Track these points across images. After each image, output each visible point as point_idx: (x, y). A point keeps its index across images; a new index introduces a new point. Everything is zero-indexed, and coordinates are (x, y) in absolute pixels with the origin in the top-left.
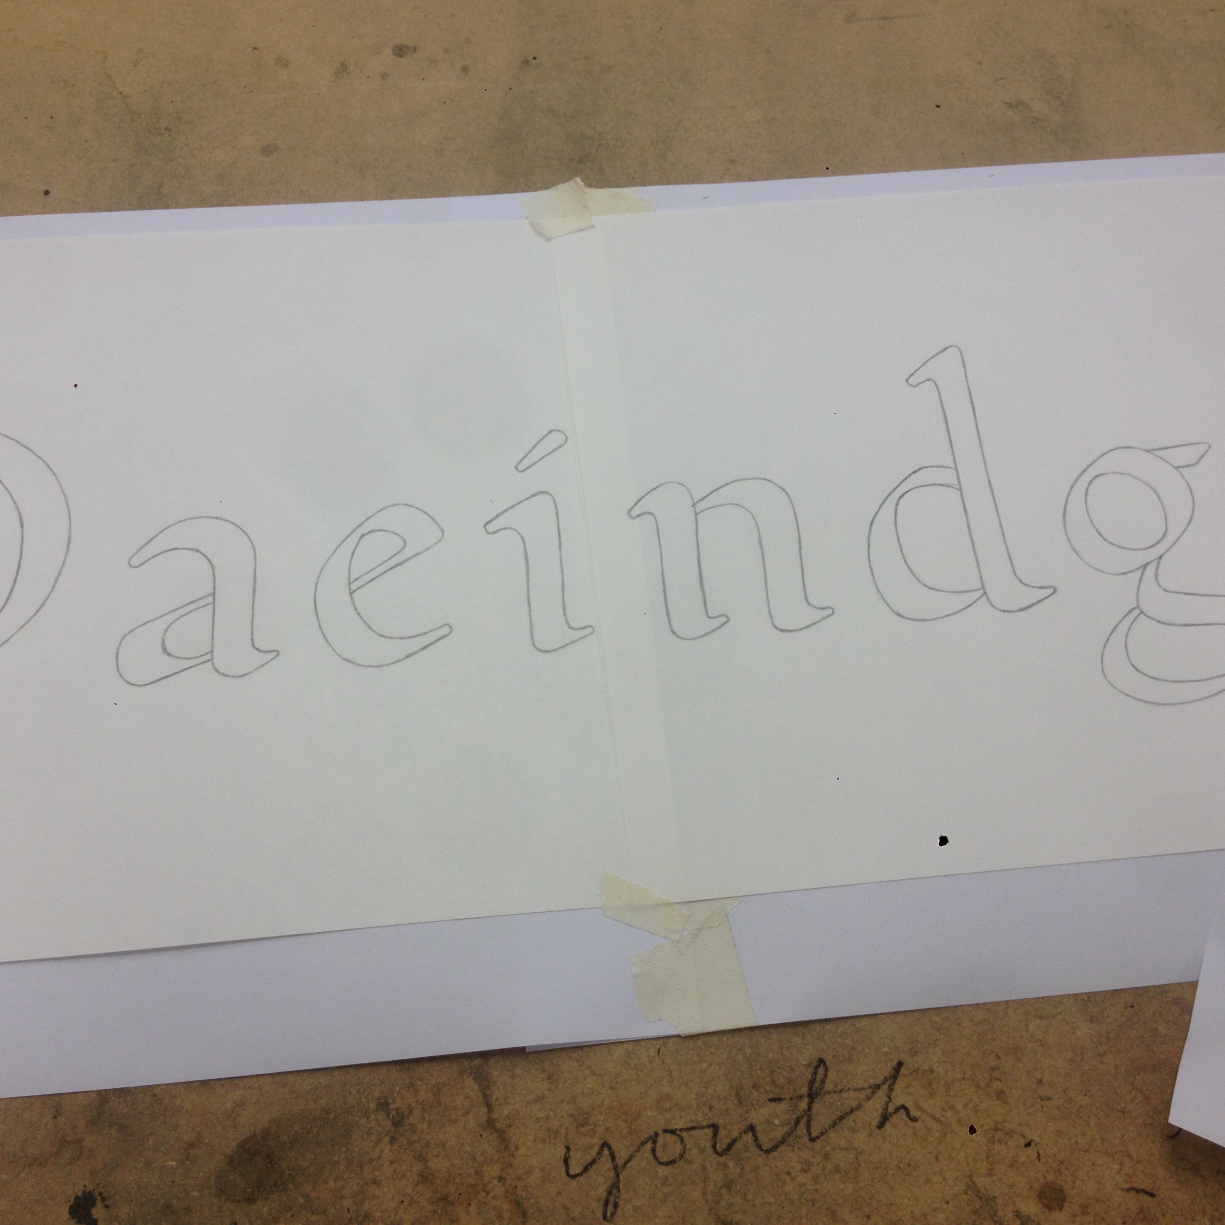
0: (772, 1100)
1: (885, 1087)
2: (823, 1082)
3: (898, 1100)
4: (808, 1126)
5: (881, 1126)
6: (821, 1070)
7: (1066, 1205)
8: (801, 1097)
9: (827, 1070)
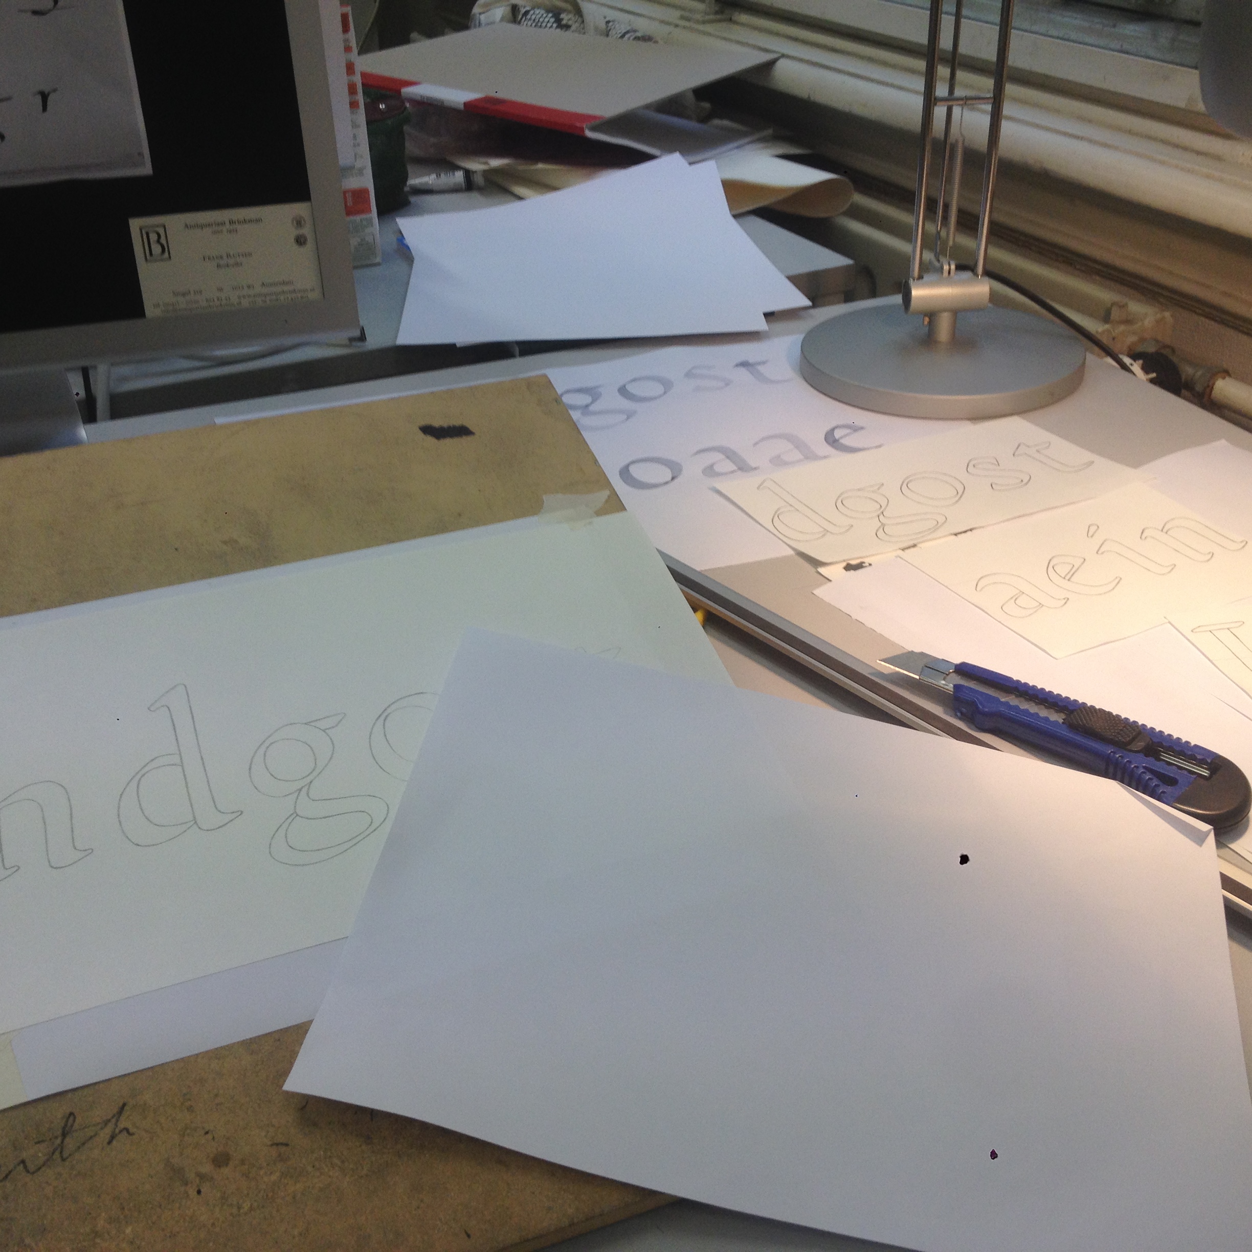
0: (36, 1143)
1: (114, 1120)
2: (72, 1126)
3: (122, 1125)
4: (61, 1152)
5: (110, 1143)
6: (71, 1118)
7: (231, 1163)
8: (56, 1138)
9: (75, 1118)
